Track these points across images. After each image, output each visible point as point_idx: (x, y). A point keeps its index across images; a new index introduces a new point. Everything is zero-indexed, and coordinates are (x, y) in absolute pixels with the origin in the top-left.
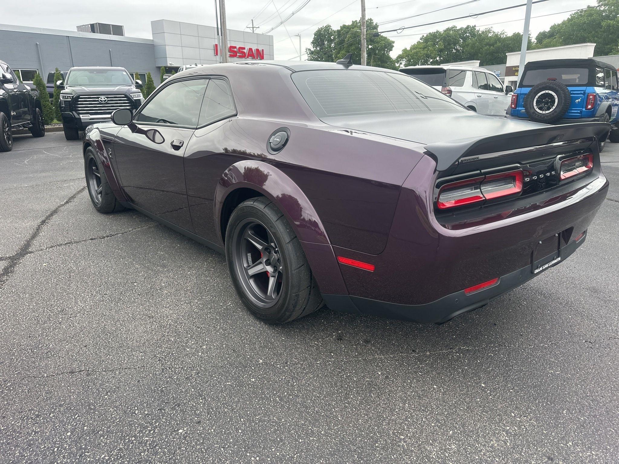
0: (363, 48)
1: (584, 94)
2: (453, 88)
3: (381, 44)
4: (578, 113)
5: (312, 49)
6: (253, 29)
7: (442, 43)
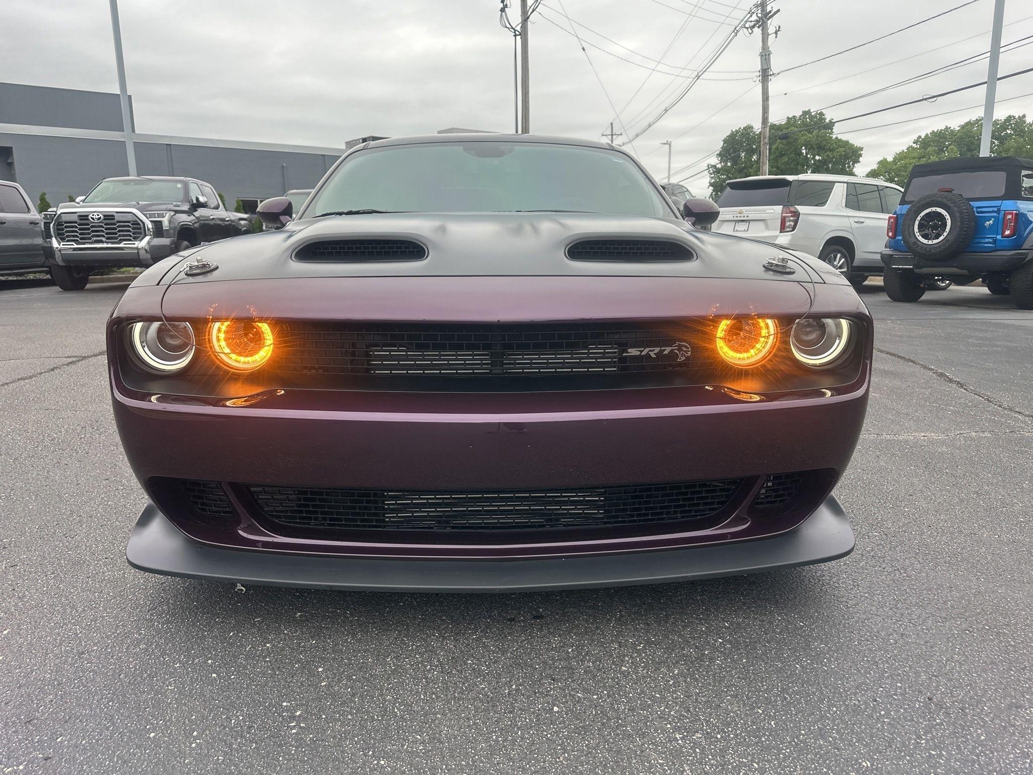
0: (763, 159)
1: (998, 211)
2: (801, 209)
3: (838, 152)
4: (990, 243)
5: (719, 166)
6: (612, 138)
7: (955, 149)
